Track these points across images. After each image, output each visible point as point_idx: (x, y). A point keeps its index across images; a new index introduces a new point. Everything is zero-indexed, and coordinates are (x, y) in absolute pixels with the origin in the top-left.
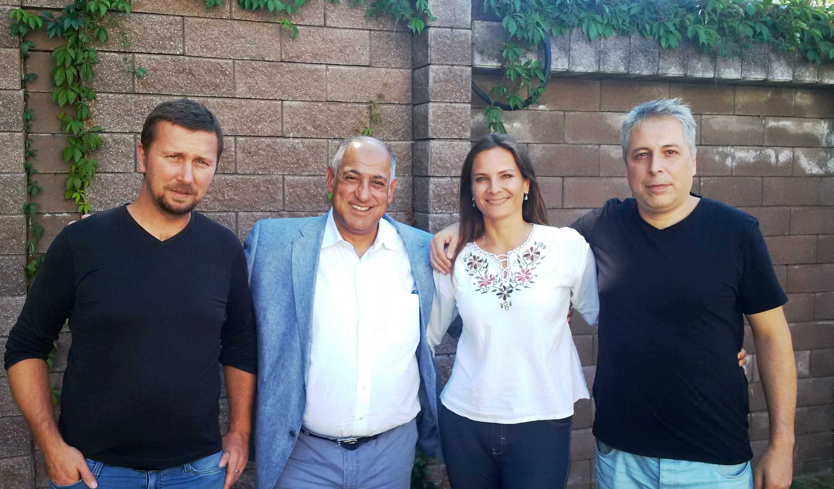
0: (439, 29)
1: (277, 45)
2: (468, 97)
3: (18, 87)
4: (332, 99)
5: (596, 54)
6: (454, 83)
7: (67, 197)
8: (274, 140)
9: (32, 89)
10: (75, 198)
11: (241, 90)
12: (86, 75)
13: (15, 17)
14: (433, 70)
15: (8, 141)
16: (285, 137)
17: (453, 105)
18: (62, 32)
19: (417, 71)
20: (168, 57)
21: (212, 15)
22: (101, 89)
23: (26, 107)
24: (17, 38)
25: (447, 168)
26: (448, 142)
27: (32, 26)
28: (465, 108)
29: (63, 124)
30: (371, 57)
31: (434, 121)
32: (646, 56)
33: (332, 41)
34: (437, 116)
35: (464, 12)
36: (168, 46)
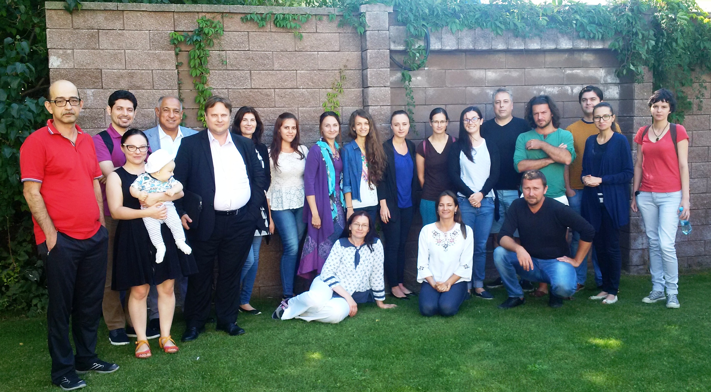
0: (372, 32)
1: (293, 43)
2: (388, 65)
3: (175, 68)
4: (321, 69)
5: (456, 40)
6: (380, 58)
7: (198, 120)
8: (293, 90)
9: (181, 69)
10: (201, 120)
11: (276, 66)
12: (204, 62)
13: (173, 36)
14: (369, 52)
15: (171, 94)
16: (298, 88)
17: (380, 69)
18: (193, 42)
19: (363, 53)
20: (242, 52)
21: (262, 30)
22: (212, 68)
23: (178, 77)
24: (173, 46)
25: (378, 101)
26: (378, 88)
27: (179, 40)
28: (387, 71)
29: (195, 85)
30: (340, 47)
31: (371, 78)
32: (484, 39)
33: (320, 40)
34: (372, 75)
35: (384, 22)
36: (242, 47)
